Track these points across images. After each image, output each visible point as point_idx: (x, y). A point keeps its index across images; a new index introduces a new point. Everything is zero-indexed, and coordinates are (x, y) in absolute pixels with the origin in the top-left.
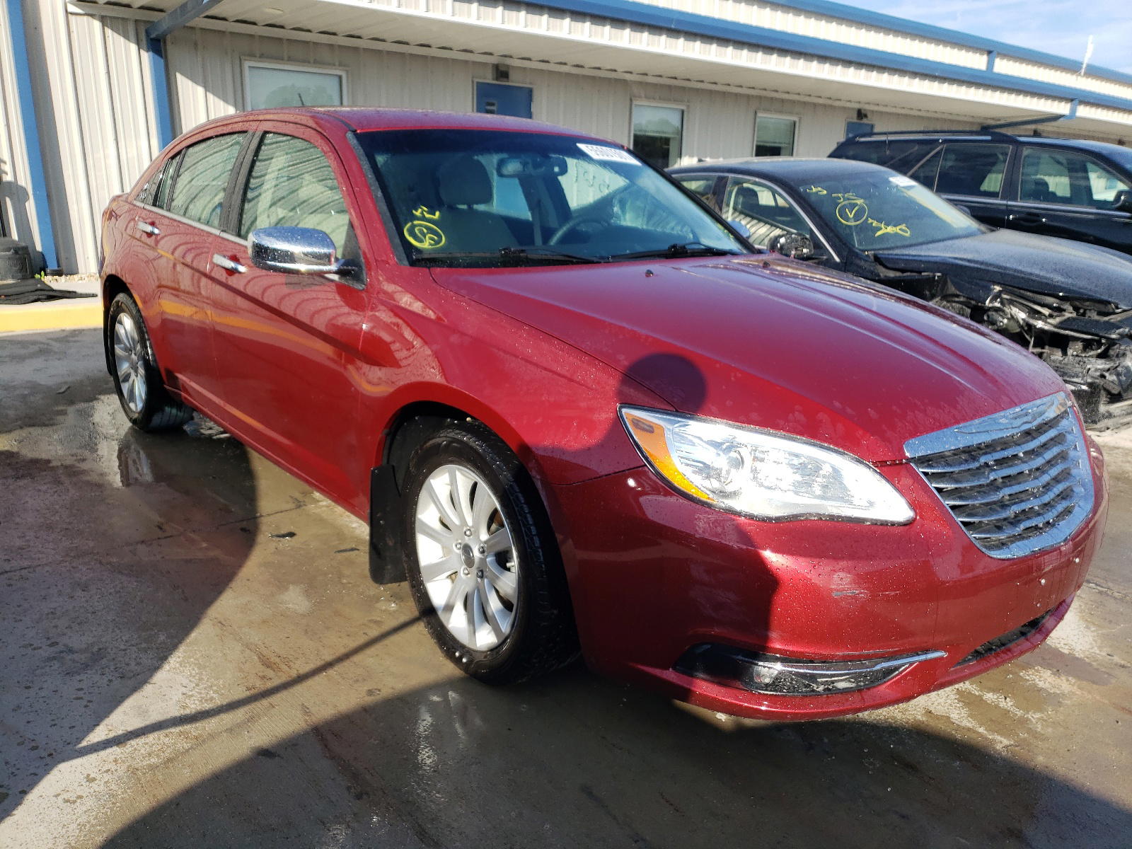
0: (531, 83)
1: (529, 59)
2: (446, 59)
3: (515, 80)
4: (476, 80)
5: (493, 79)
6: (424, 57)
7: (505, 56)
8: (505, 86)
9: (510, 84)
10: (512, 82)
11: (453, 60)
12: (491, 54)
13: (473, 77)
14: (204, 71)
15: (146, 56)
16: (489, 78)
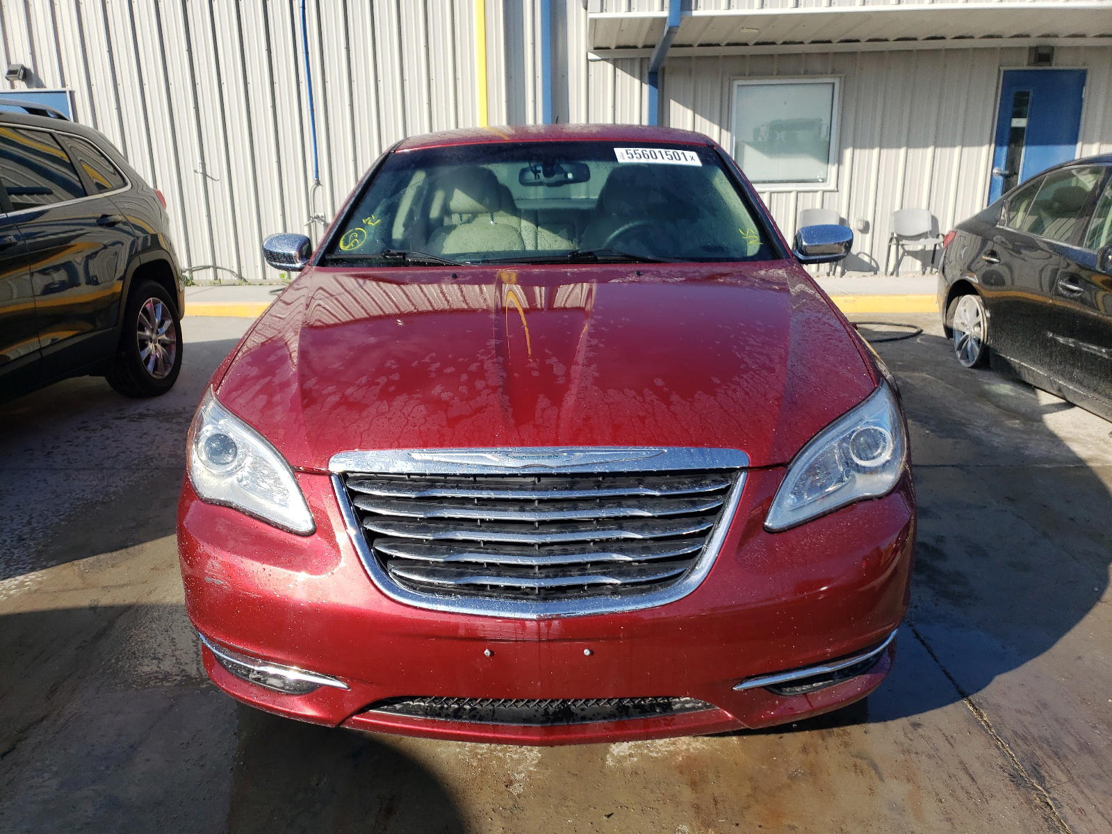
0: (1084, 64)
1: (1083, 36)
2: (965, 50)
3: (1061, 62)
4: (1003, 69)
5: (1029, 64)
6: (936, 51)
7: (1048, 36)
8: (1048, 71)
9: (1054, 67)
10: (1056, 65)
11: (975, 49)
12: (1028, 36)
13: (1001, 65)
14: (695, 94)
15: (646, 87)
16: (1023, 64)
